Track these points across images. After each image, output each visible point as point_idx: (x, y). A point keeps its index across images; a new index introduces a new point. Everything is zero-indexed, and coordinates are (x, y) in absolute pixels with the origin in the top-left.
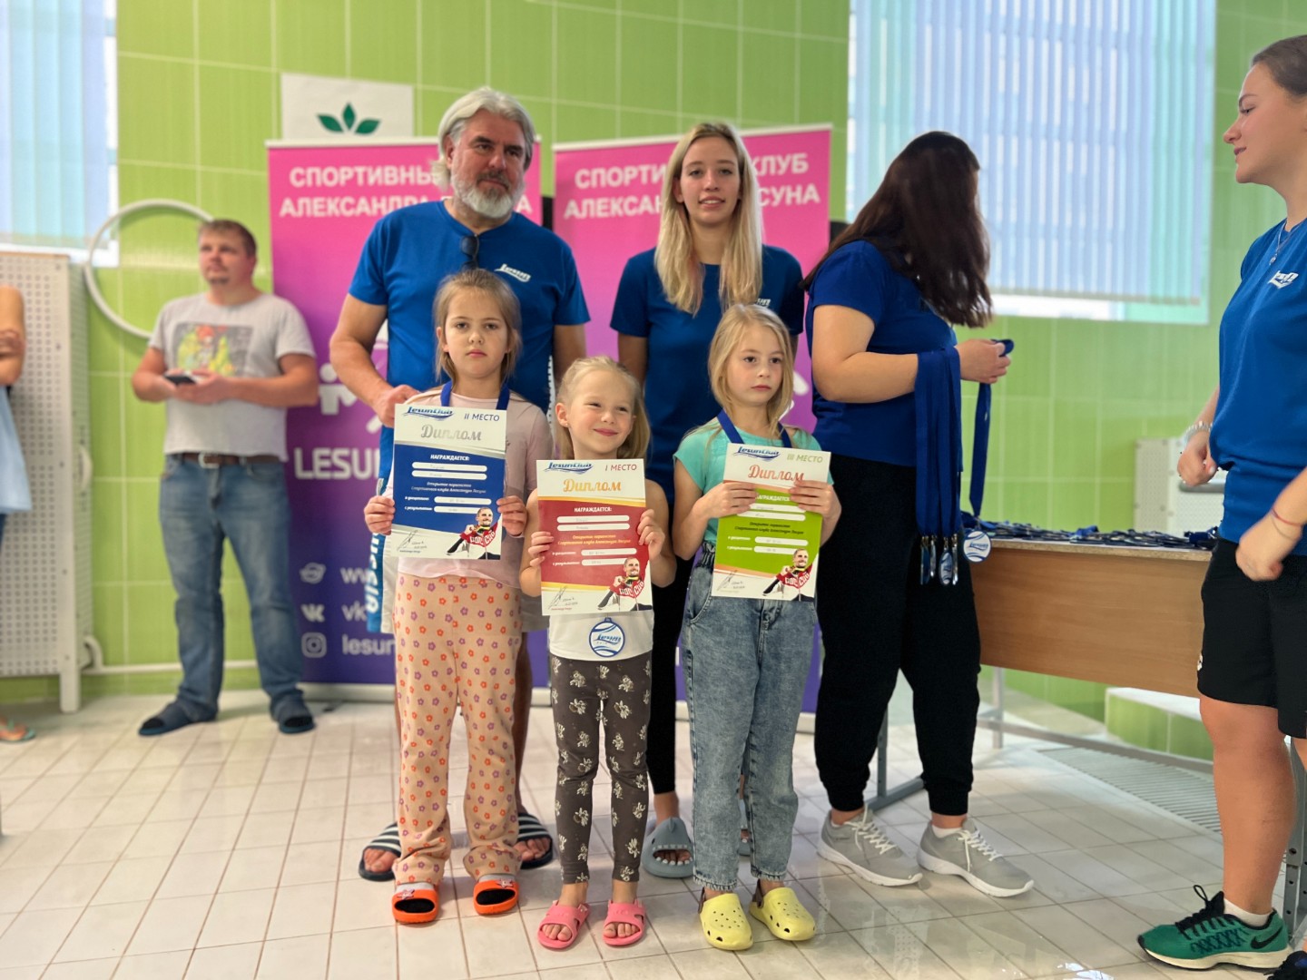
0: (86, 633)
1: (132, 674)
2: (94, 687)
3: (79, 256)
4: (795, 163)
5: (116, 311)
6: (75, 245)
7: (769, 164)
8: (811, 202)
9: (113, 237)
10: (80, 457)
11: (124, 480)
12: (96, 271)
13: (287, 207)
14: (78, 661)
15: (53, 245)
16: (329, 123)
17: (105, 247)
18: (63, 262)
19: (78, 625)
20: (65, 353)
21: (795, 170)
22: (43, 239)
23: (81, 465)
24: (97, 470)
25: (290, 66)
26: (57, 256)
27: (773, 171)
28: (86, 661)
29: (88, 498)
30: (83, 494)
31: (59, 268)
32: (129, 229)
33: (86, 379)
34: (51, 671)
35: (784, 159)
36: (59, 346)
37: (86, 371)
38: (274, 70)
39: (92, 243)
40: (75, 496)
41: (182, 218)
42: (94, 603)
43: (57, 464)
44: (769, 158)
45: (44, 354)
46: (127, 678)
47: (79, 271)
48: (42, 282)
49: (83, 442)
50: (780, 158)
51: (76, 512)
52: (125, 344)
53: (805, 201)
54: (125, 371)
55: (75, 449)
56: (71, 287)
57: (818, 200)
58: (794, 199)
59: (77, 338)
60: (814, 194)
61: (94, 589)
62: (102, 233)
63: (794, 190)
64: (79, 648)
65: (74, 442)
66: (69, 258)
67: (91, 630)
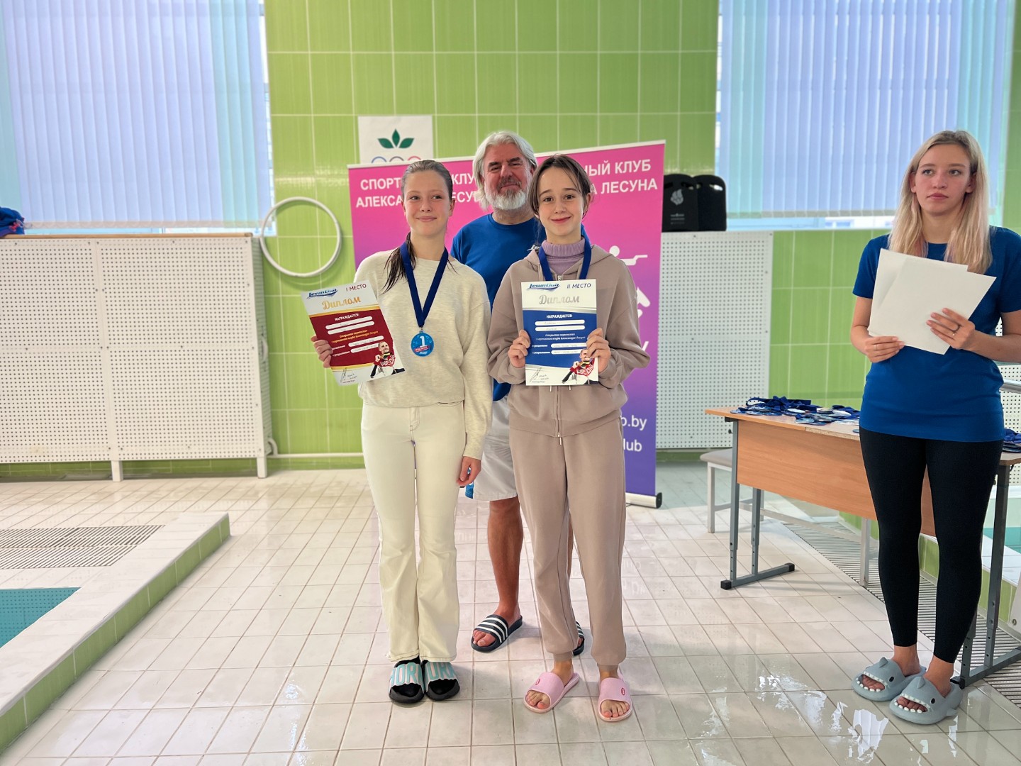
0: (269, 437)
1: (292, 458)
2: (274, 467)
3: (257, 233)
4: (644, 165)
5: (277, 262)
6: (255, 227)
7: (628, 165)
9: (273, 219)
10: (262, 342)
11: (284, 353)
12: (266, 239)
13: (360, 202)
14: (265, 452)
15: (244, 227)
16: (385, 143)
17: (270, 226)
18: (249, 239)
19: (264, 433)
20: (252, 288)
21: (643, 170)
22: (239, 225)
23: (262, 347)
24: (271, 348)
25: (363, 112)
26: (246, 235)
27: (630, 171)
28: (269, 451)
29: (267, 364)
30: (264, 363)
31: (246, 242)
32: (281, 215)
33: (263, 300)
34: (252, 456)
35: (637, 163)
36: (248, 285)
37: (263, 296)
38: (354, 115)
39: (263, 224)
40: (260, 364)
41: (307, 207)
42: (272, 420)
43: (250, 348)
44: (628, 162)
45: (242, 289)
46: (290, 460)
47: (257, 241)
48: (239, 251)
49: (262, 335)
50: (634, 162)
51: (261, 372)
52: (282, 279)
53: (649, 189)
54: (283, 294)
55: (259, 339)
56: (253, 251)
57: (656, 188)
58: (643, 187)
59: (257, 279)
60: (654, 185)
61: (272, 413)
62: (268, 218)
63: (643, 182)
64: (265, 445)
65: (258, 335)
66: (252, 234)
67: (271, 435)
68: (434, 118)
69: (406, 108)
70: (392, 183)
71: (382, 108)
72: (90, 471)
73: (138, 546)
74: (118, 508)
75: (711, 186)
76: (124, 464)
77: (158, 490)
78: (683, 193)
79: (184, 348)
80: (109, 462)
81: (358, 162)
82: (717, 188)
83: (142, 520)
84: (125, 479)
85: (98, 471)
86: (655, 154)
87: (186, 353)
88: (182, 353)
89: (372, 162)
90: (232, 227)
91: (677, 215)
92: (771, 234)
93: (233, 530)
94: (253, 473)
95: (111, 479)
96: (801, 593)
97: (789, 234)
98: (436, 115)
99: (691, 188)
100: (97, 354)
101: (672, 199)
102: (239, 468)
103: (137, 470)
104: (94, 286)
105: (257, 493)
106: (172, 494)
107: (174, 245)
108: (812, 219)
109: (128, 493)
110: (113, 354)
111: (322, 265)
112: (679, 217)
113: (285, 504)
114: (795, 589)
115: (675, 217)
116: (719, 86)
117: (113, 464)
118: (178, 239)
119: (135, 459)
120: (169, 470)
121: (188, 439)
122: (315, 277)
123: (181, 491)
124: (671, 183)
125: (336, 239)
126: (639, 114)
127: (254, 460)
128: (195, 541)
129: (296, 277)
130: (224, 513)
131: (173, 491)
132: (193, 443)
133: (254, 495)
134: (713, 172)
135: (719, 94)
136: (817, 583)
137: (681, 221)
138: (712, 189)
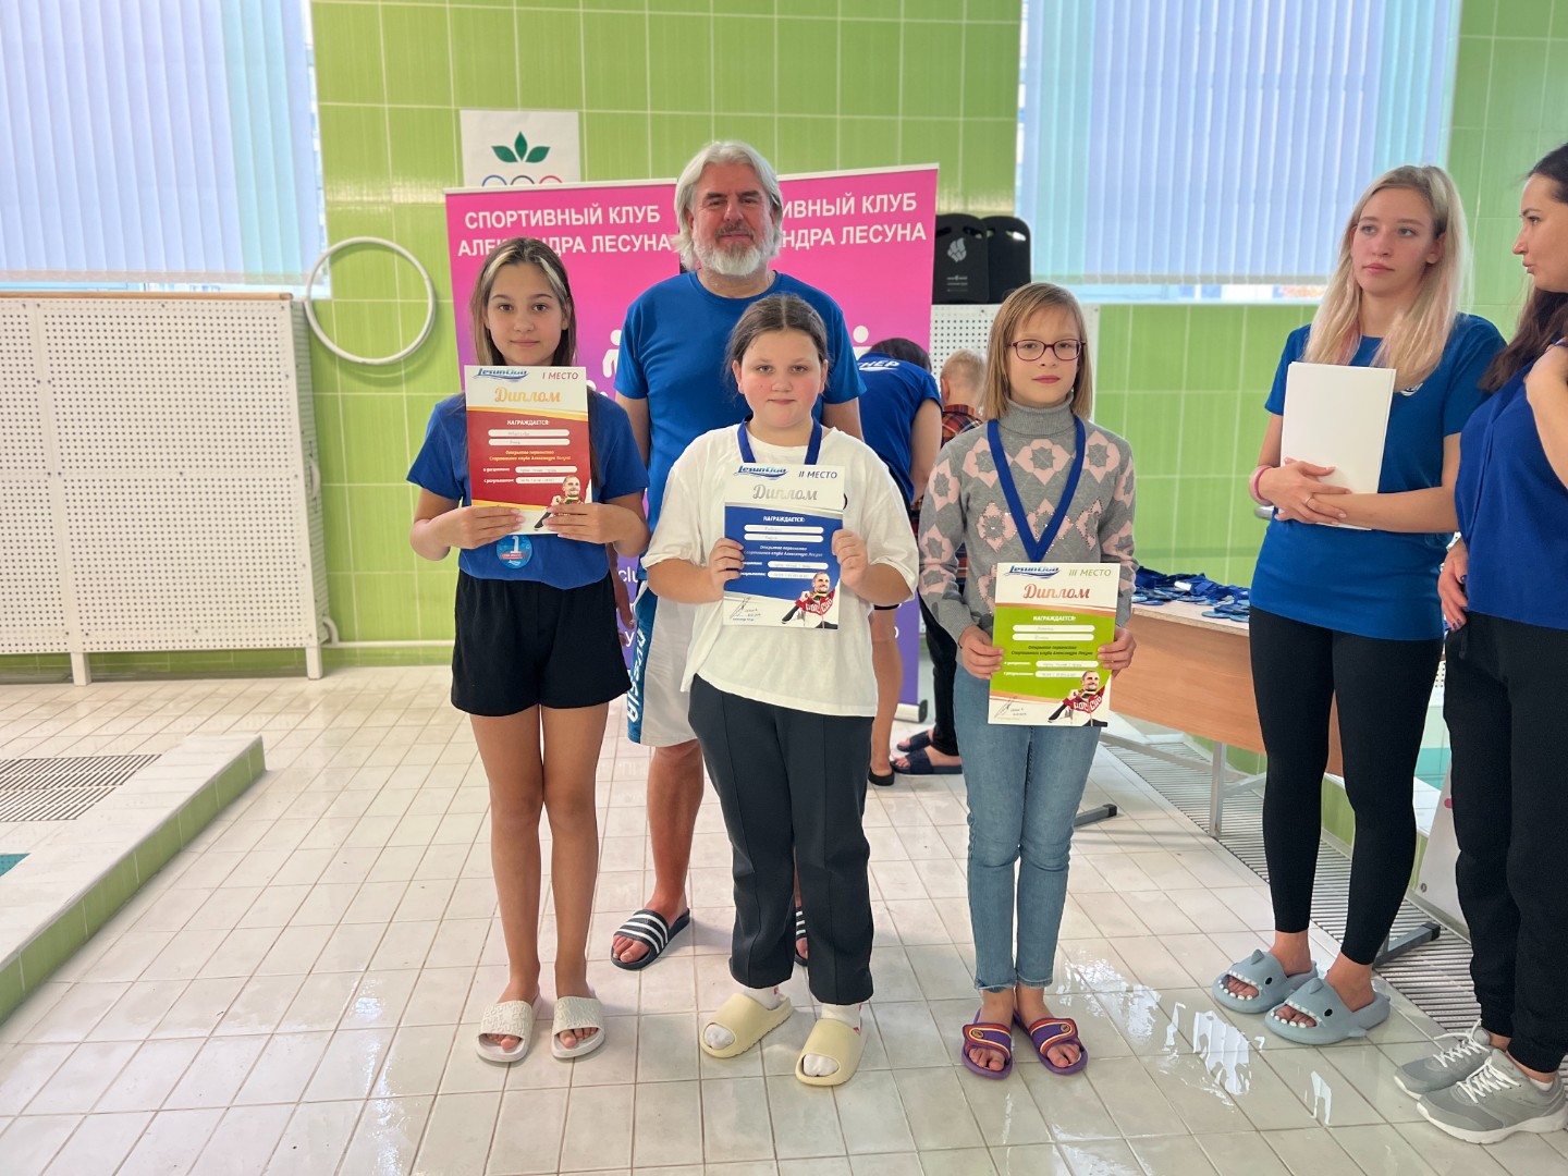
0: (324, 615)
1: (362, 649)
2: (333, 661)
3: (300, 293)
4: (906, 202)
5: (333, 341)
6: (296, 283)
7: (882, 200)
8: (919, 238)
9: (324, 270)
10: (310, 467)
11: (346, 485)
12: (313, 304)
13: (464, 248)
14: (319, 638)
15: (278, 282)
16: (504, 154)
17: (320, 283)
18: (287, 303)
19: (316, 609)
20: (293, 382)
21: (905, 209)
22: (270, 279)
23: (311, 475)
24: (325, 477)
25: (468, 102)
26: (282, 297)
27: (885, 210)
28: (325, 638)
29: (319, 501)
30: (315, 499)
31: (283, 308)
32: (338, 265)
33: (311, 400)
34: (298, 646)
35: (896, 198)
36: (287, 376)
37: (311, 393)
38: (453, 107)
39: (309, 278)
40: (308, 502)
41: (381, 253)
42: (329, 589)
43: (291, 476)
44: (882, 196)
45: (276, 383)
46: (358, 652)
47: (300, 307)
48: (271, 321)
49: (311, 455)
50: (891, 196)
51: (309, 515)
52: (341, 367)
53: (913, 239)
54: (342, 391)
55: (305, 463)
56: (294, 323)
57: (924, 238)
58: (904, 236)
59: (301, 367)
60: (921, 232)
61: (328, 577)
62: (316, 271)
63: (904, 228)
64: (318, 628)
65: (304, 457)
66: (291, 295)
67: (327, 612)
68: (581, 115)
69: (536, 99)
70: (515, 218)
71: (497, 97)
72: (36, 668)
73: (119, 789)
74: (84, 728)
75: (1009, 233)
76: (92, 659)
77: (148, 698)
78: (965, 243)
79: (184, 476)
80: (69, 654)
81: (461, 184)
82: (1017, 236)
83: (122, 748)
84: (93, 681)
85: (50, 669)
86: (924, 184)
87: (189, 483)
88: (181, 483)
89: (483, 184)
90: (258, 283)
91: (957, 278)
92: (1096, 310)
93: (271, 762)
94: (300, 671)
95: (72, 681)
96: (1125, 848)
97: (1122, 310)
98: (584, 111)
99: (979, 236)
100: (43, 485)
101: (950, 253)
102: (280, 664)
103: (111, 667)
104: (33, 375)
105: (306, 703)
106: (171, 705)
107: (163, 310)
108: (1157, 288)
109: (100, 704)
110: (69, 484)
111: (405, 347)
112: (960, 281)
113: (351, 720)
114: (1115, 843)
115: (954, 281)
116: (1022, 77)
117: (73, 657)
118: (170, 301)
119: (109, 650)
120: (166, 667)
121: (195, 618)
122: (393, 365)
123: (186, 701)
124: (947, 228)
125: (427, 304)
126: (900, 118)
127: (302, 651)
128: (209, 781)
129: (364, 364)
130: (253, 737)
131: (172, 700)
132: (202, 625)
133: (303, 706)
134: (1013, 212)
135: (1022, 89)
136: (1149, 833)
137: (964, 287)
138: (1010, 238)
